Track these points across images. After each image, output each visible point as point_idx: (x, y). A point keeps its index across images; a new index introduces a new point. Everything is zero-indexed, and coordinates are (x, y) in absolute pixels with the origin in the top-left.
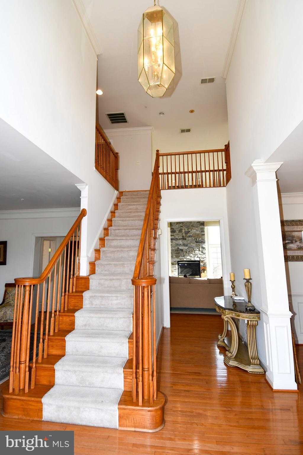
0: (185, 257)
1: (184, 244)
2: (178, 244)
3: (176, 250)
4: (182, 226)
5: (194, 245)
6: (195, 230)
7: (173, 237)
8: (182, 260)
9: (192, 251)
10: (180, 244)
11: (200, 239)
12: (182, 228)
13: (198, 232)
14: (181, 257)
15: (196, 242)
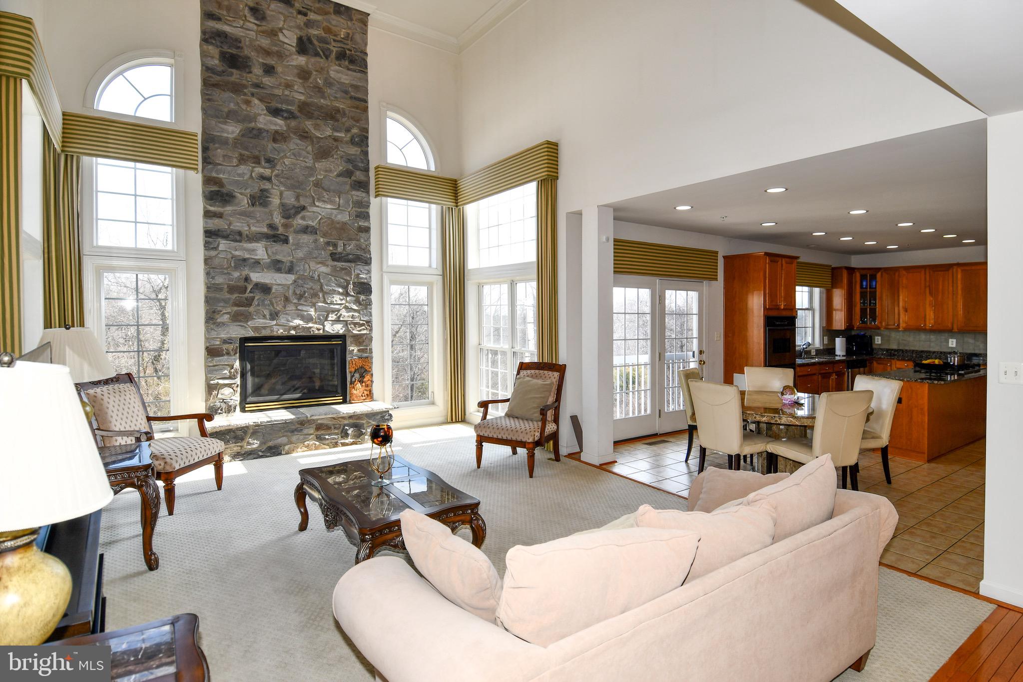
0: (282, 321)
1: (279, 261)
2: (245, 260)
3: (232, 289)
4: (269, 179)
5: (323, 269)
6: (329, 206)
8: (264, 333)
9: (315, 295)
10: (257, 262)
11: (351, 247)
12: (267, 185)
13: (344, 217)
14: (259, 322)
15: (334, 257)
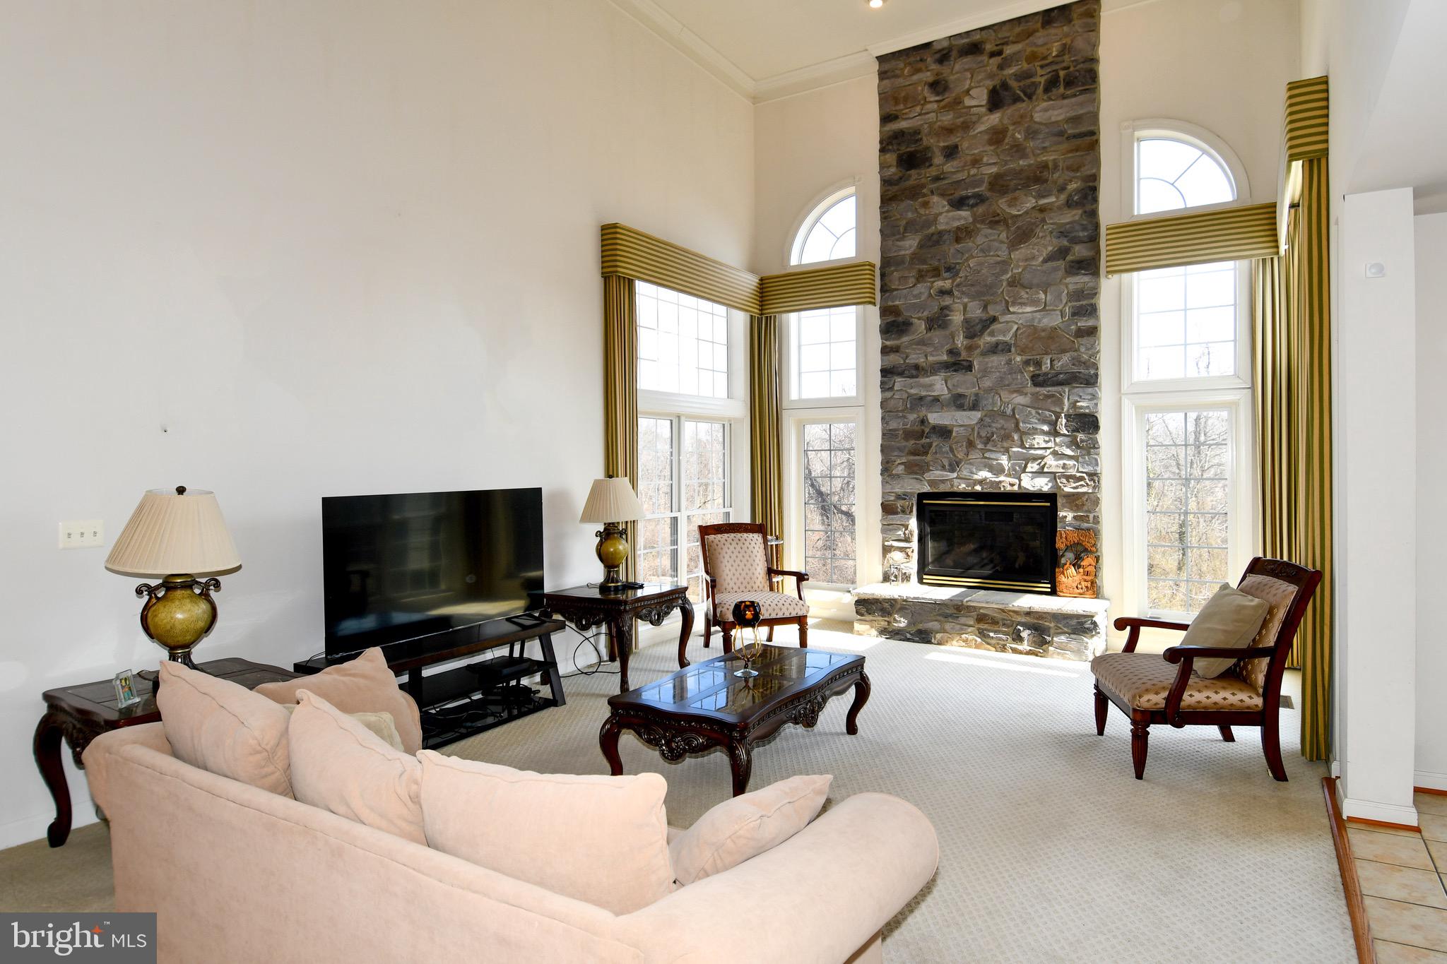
0: (965, 473)
1: (961, 396)
2: (921, 398)
3: (908, 435)
4: (949, 293)
5: (1020, 400)
6: (1028, 309)
7: (894, 359)
8: (943, 488)
9: (1007, 437)
10: (936, 399)
11: (1064, 361)
12: (947, 301)
13: (1054, 320)
14: (936, 474)
15: (1038, 380)
